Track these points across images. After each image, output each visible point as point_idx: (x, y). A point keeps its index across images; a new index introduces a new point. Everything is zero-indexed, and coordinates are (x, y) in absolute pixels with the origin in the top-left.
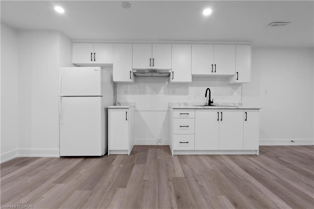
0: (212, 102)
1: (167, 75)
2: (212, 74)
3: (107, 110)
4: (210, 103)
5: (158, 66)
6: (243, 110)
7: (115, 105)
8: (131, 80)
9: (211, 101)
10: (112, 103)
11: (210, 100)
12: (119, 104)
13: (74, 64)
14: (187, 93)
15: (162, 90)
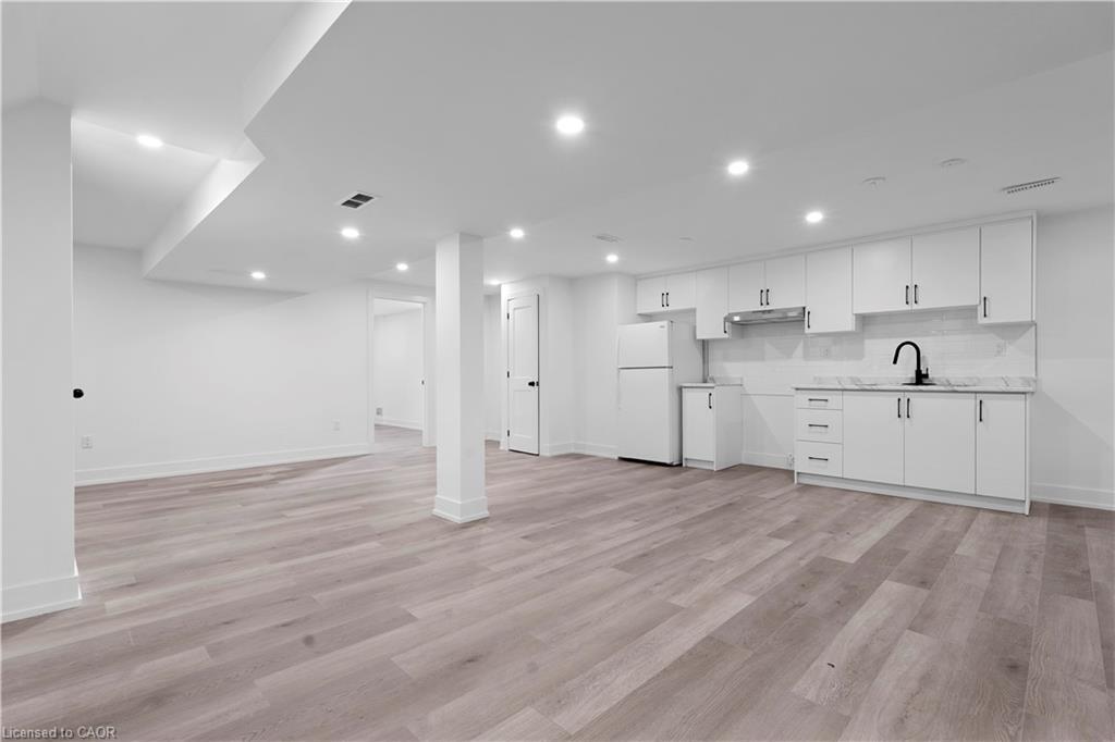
0: (926, 376)
1: (797, 320)
2: (907, 308)
3: (680, 389)
4: (921, 378)
5: (778, 302)
6: (973, 395)
7: (705, 382)
8: (726, 336)
9: (924, 372)
10: (701, 378)
11: (918, 372)
12: (713, 380)
13: (640, 315)
14: (860, 356)
15: (799, 351)
